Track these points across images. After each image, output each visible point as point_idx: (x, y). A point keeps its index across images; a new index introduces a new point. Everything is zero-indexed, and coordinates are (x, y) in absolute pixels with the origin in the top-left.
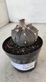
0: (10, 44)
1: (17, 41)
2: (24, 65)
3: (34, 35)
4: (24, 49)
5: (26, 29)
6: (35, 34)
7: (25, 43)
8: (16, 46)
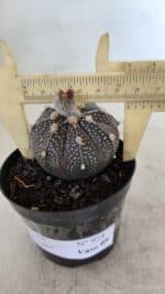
0: (26, 173)
1: (55, 163)
2: (81, 241)
3: (109, 139)
4: (77, 187)
5: (79, 122)
6: (112, 137)
7: (83, 167)
8: (48, 178)
